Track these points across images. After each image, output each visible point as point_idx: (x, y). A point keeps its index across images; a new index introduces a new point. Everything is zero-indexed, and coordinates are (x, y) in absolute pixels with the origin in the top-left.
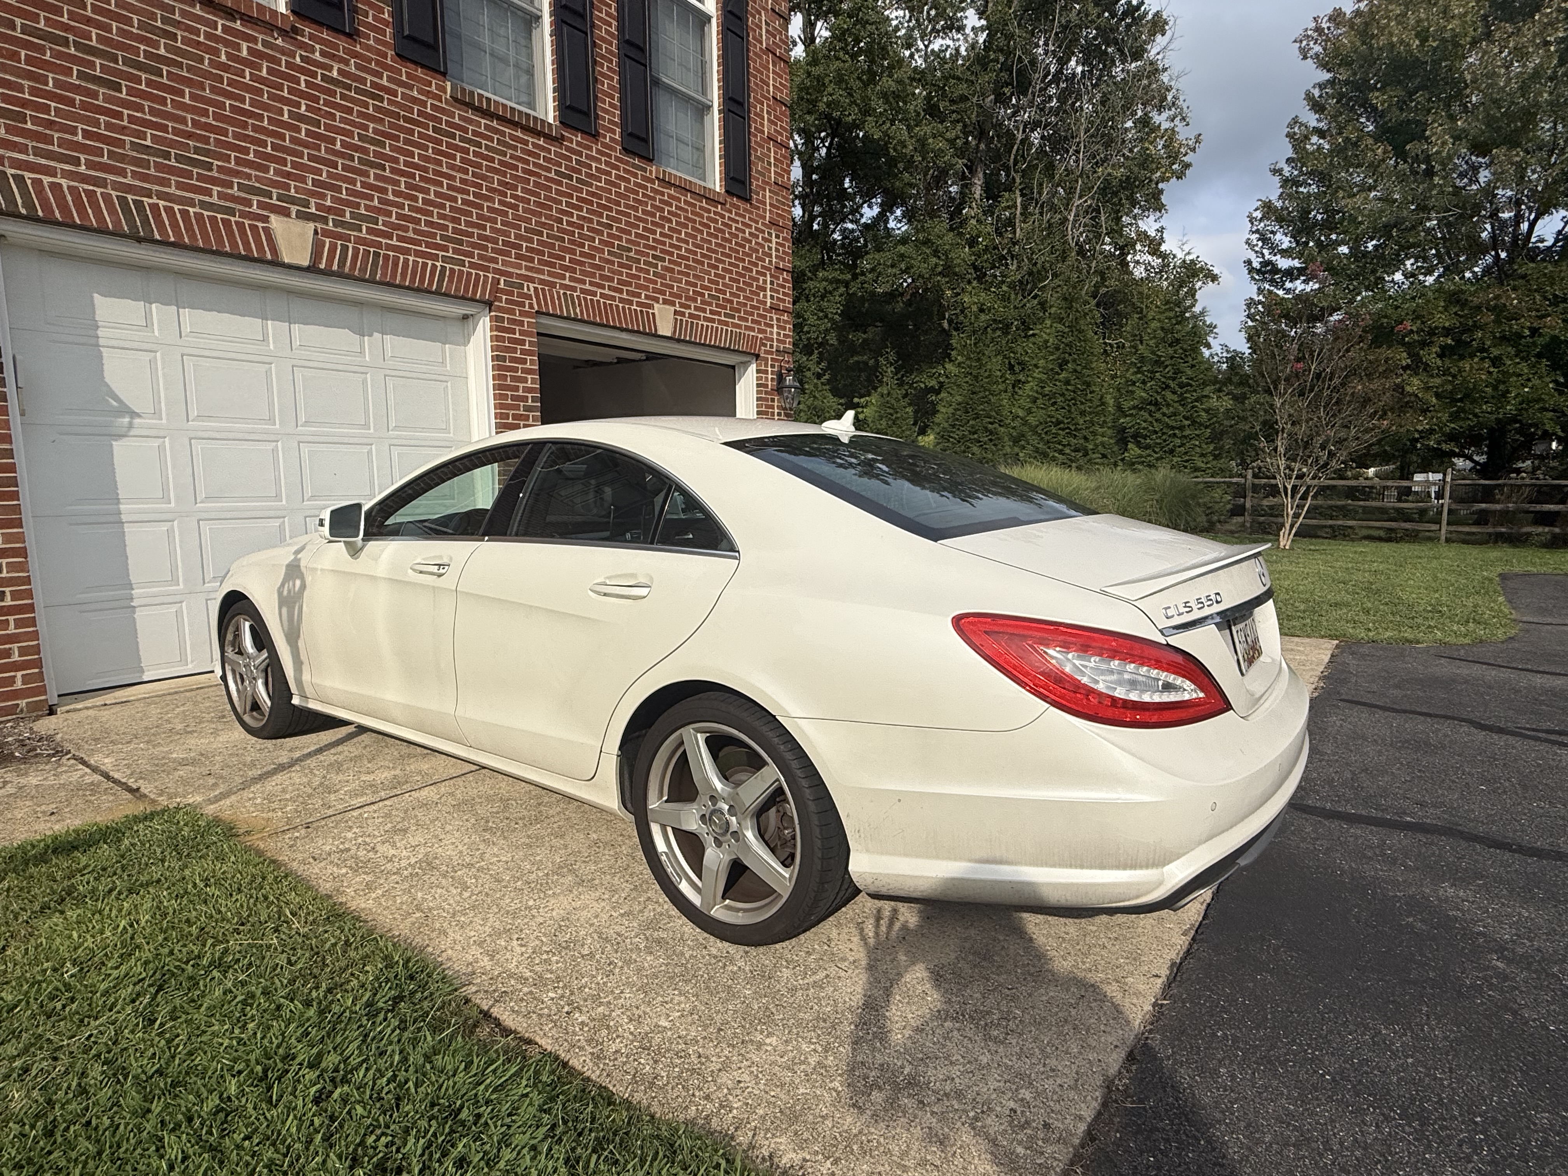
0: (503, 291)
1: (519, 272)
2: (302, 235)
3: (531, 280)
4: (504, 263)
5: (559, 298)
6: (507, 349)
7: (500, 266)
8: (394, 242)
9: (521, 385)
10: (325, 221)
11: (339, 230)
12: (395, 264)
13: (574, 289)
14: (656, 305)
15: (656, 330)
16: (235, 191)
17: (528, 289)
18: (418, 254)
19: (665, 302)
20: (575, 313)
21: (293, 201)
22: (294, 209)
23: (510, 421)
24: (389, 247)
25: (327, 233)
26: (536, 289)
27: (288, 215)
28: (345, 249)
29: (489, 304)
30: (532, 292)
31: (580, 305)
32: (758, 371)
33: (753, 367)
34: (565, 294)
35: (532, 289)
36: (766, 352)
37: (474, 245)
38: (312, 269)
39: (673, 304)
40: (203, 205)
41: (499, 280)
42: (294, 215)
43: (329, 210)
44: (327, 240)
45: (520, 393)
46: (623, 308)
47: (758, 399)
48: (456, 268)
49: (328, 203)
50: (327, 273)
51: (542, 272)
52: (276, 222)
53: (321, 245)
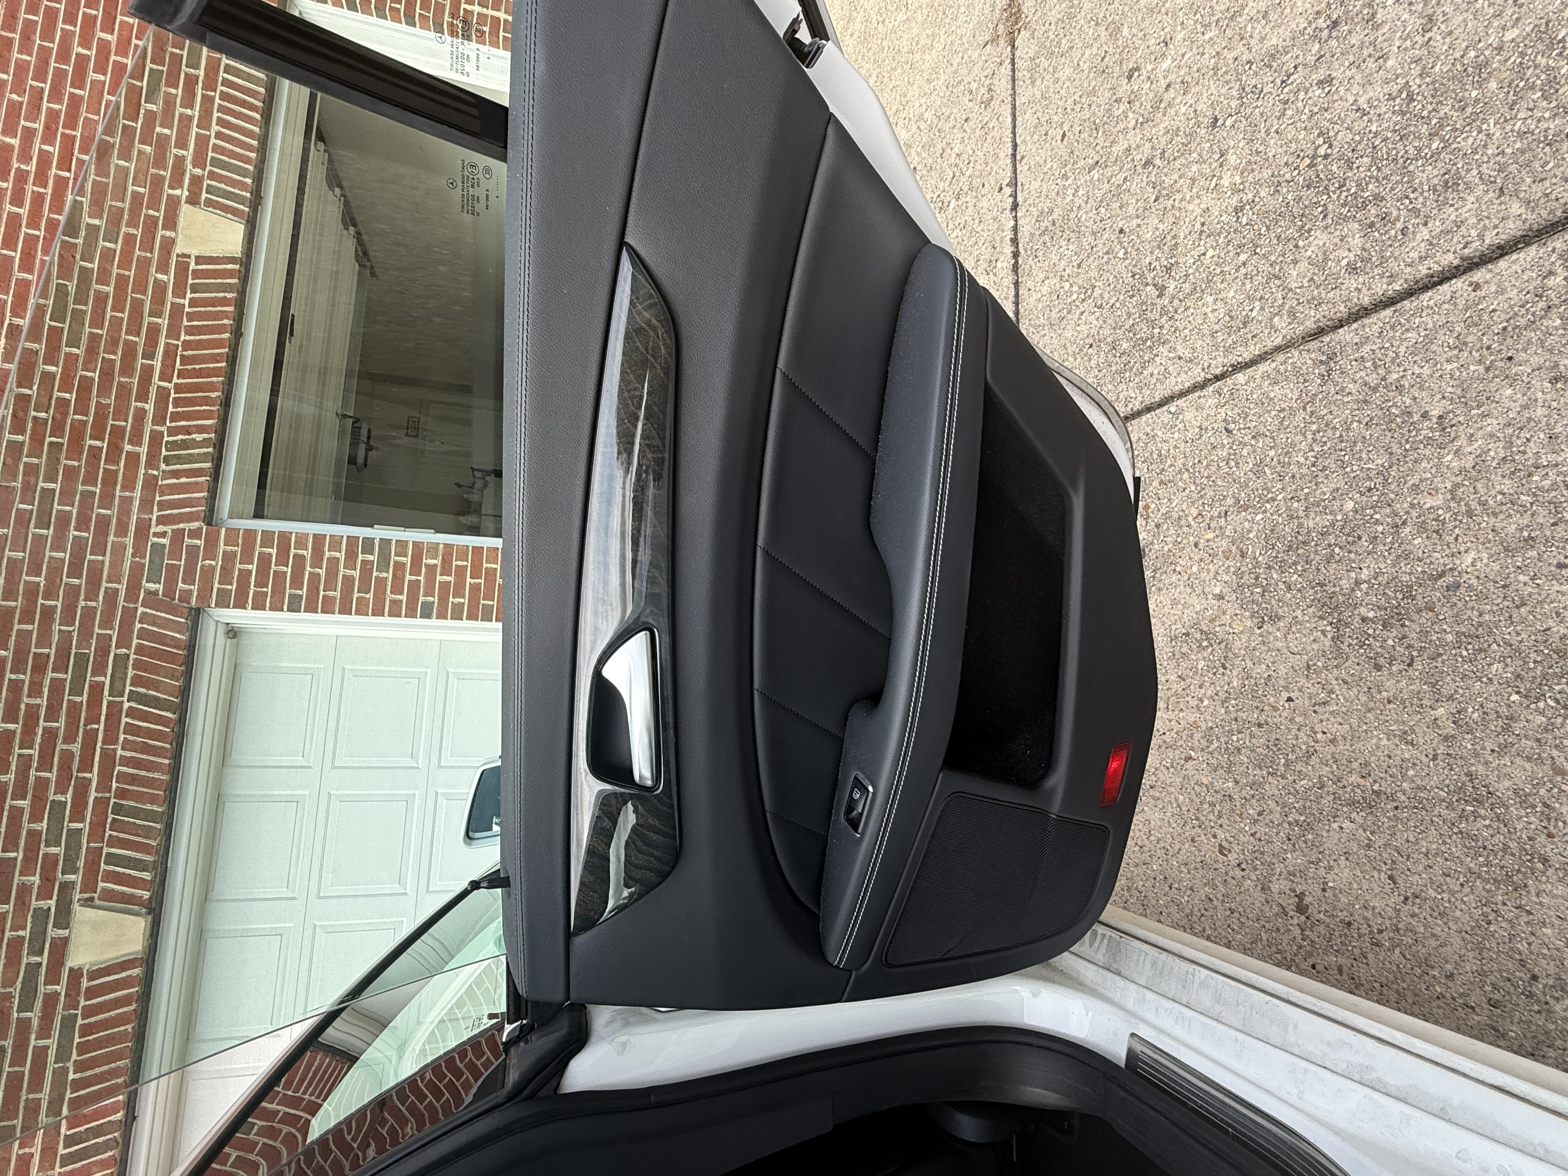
0: (170, 590)
1: (130, 551)
2: (96, 926)
3: (143, 529)
4: (115, 577)
5: (176, 474)
6: (278, 591)
7: (122, 587)
8: (94, 776)
9: (342, 571)
10: (67, 888)
11: (81, 863)
12: (134, 779)
13: (156, 438)
14: (178, 249)
15: (232, 260)
16: (34, 1016)
17: (163, 535)
18: (111, 737)
19: (171, 222)
20: (205, 443)
21: (38, 935)
22: (52, 932)
23: (404, 598)
24: (103, 785)
25: (89, 885)
26: (161, 521)
27: (65, 941)
28: (112, 859)
29: (196, 615)
30: (169, 529)
31: (187, 431)
34: (167, 460)
35: (161, 529)
37: (86, 633)
38: (154, 910)
39: (174, 203)
40: (63, 1054)
41: (148, 592)
42: (64, 933)
43: (48, 879)
44: (101, 885)
45: (356, 574)
46: (190, 331)
48: (131, 673)
49: (36, 879)
50: (160, 886)
51: (127, 502)
52: (77, 958)
53: (109, 896)
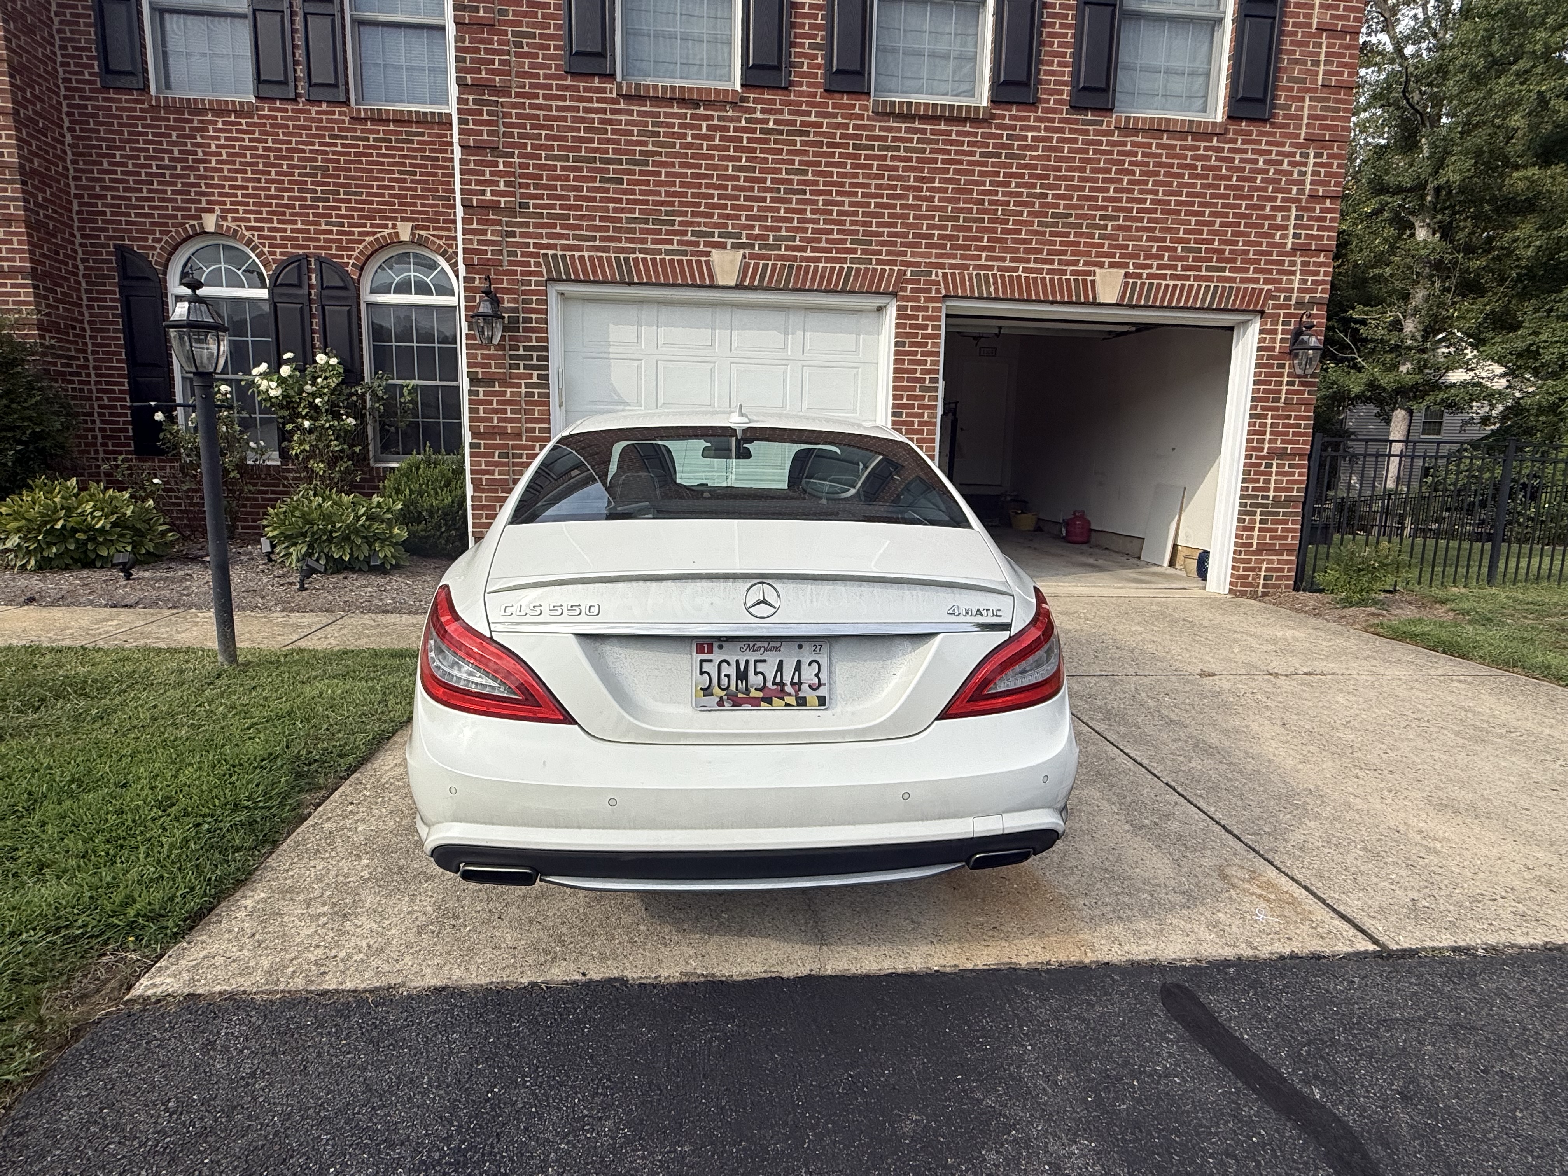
0: (908, 281)
1: (928, 260)
2: (732, 262)
3: (940, 266)
4: (913, 254)
5: (971, 279)
6: (908, 335)
7: (908, 258)
8: (809, 253)
9: (919, 367)
10: (752, 246)
11: (764, 252)
12: (807, 272)
13: (991, 268)
14: (1098, 270)
15: (1095, 298)
16: (689, 237)
17: (937, 275)
18: (828, 260)
19: (1112, 265)
20: (990, 293)
21: (729, 235)
22: (730, 242)
23: (905, 401)
24: (803, 259)
25: (752, 256)
26: (945, 274)
27: (725, 248)
28: (766, 266)
29: (894, 294)
30: (940, 278)
31: (995, 283)
32: (1262, 331)
33: (1255, 327)
34: (978, 275)
35: (940, 275)
36: (1275, 307)
37: (883, 243)
38: (739, 287)
39: (1126, 265)
40: (668, 252)
41: (905, 271)
42: (729, 247)
43: (757, 237)
44: (753, 262)
45: (918, 375)
46: (1051, 280)
47: (1257, 366)
48: (863, 266)
49: (757, 232)
50: (751, 288)
51: (954, 256)
52: (716, 255)
53: (747, 266)
